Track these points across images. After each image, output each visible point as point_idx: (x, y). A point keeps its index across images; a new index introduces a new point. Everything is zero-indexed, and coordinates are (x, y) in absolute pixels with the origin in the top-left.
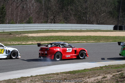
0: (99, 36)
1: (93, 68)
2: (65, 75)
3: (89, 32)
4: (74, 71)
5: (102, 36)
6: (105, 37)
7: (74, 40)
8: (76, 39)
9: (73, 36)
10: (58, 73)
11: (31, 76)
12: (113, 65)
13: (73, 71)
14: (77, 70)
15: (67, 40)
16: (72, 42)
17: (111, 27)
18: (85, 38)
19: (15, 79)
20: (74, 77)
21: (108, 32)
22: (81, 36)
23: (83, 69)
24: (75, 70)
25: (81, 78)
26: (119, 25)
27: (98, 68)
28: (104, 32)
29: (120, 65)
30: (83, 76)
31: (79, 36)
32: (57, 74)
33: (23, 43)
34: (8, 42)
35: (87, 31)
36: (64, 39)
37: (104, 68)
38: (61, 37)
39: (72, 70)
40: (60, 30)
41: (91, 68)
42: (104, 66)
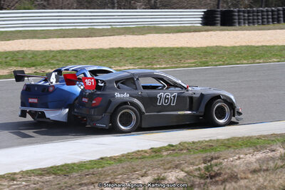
0: (151, 49)
1: (128, 155)
2: (37, 179)
3: (119, 34)
4: (66, 165)
5: (162, 48)
6: (171, 49)
8: (73, 59)
9: (64, 51)
10: (15, 174)
12: (196, 140)
13: (62, 166)
14: (76, 161)
15: (42, 64)
17: (195, 16)
18: (103, 57)
20: (66, 183)
21: (183, 35)
22: (91, 50)
23: (96, 157)
24: (69, 162)
25: (86, 185)
26: (223, 7)
27: (146, 152)
28: (171, 35)
29: (218, 140)
30: (93, 180)
31: (84, 51)
32: (11, 177)
35: (114, 32)
36: (33, 60)
37: (165, 153)
38: (24, 53)
39: (59, 163)
40: (21, 31)
41: (123, 156)
42: (166, 145)
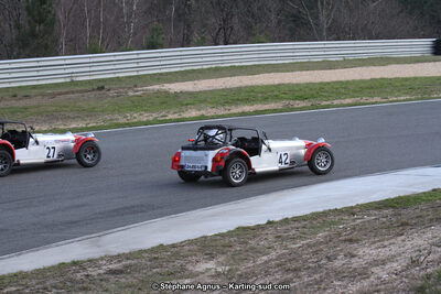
2: (376, 212)
7: (339, 95)
11: (269, 223)
16: (336, 102)
19: (222, 235)
23: (427, 189)
32: (350, 211)
33: (170, 117)
34: (116, 116)
